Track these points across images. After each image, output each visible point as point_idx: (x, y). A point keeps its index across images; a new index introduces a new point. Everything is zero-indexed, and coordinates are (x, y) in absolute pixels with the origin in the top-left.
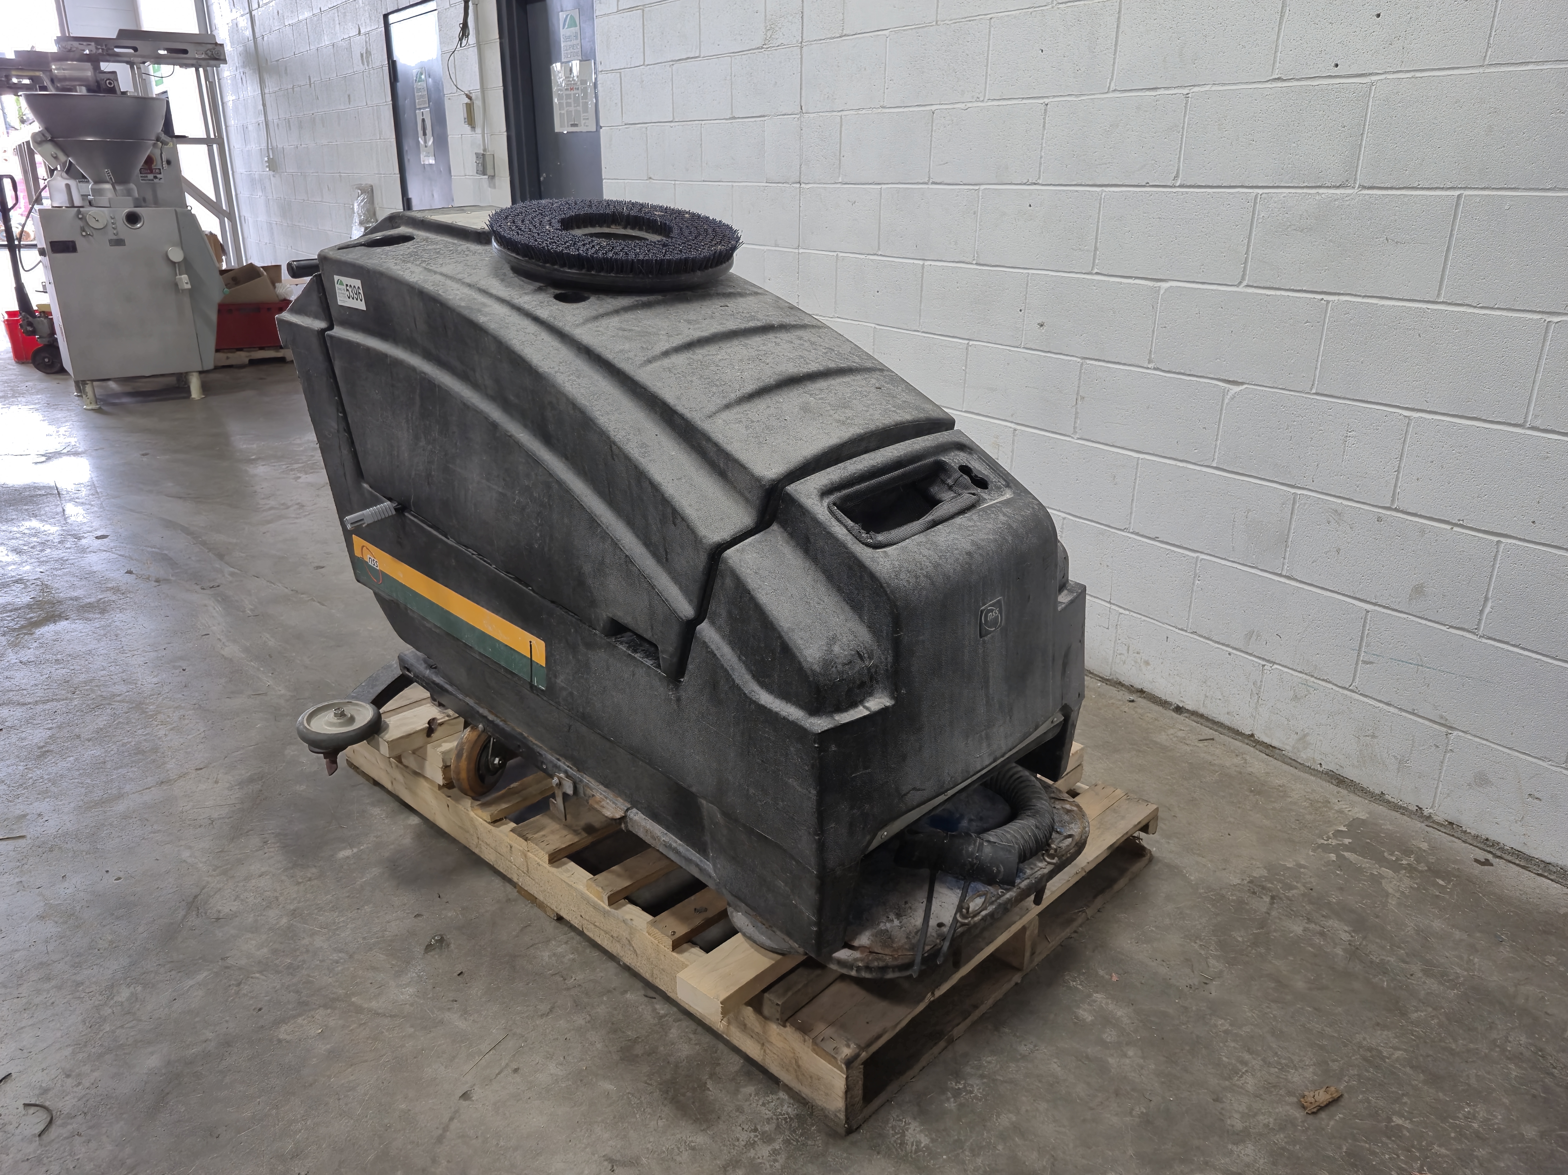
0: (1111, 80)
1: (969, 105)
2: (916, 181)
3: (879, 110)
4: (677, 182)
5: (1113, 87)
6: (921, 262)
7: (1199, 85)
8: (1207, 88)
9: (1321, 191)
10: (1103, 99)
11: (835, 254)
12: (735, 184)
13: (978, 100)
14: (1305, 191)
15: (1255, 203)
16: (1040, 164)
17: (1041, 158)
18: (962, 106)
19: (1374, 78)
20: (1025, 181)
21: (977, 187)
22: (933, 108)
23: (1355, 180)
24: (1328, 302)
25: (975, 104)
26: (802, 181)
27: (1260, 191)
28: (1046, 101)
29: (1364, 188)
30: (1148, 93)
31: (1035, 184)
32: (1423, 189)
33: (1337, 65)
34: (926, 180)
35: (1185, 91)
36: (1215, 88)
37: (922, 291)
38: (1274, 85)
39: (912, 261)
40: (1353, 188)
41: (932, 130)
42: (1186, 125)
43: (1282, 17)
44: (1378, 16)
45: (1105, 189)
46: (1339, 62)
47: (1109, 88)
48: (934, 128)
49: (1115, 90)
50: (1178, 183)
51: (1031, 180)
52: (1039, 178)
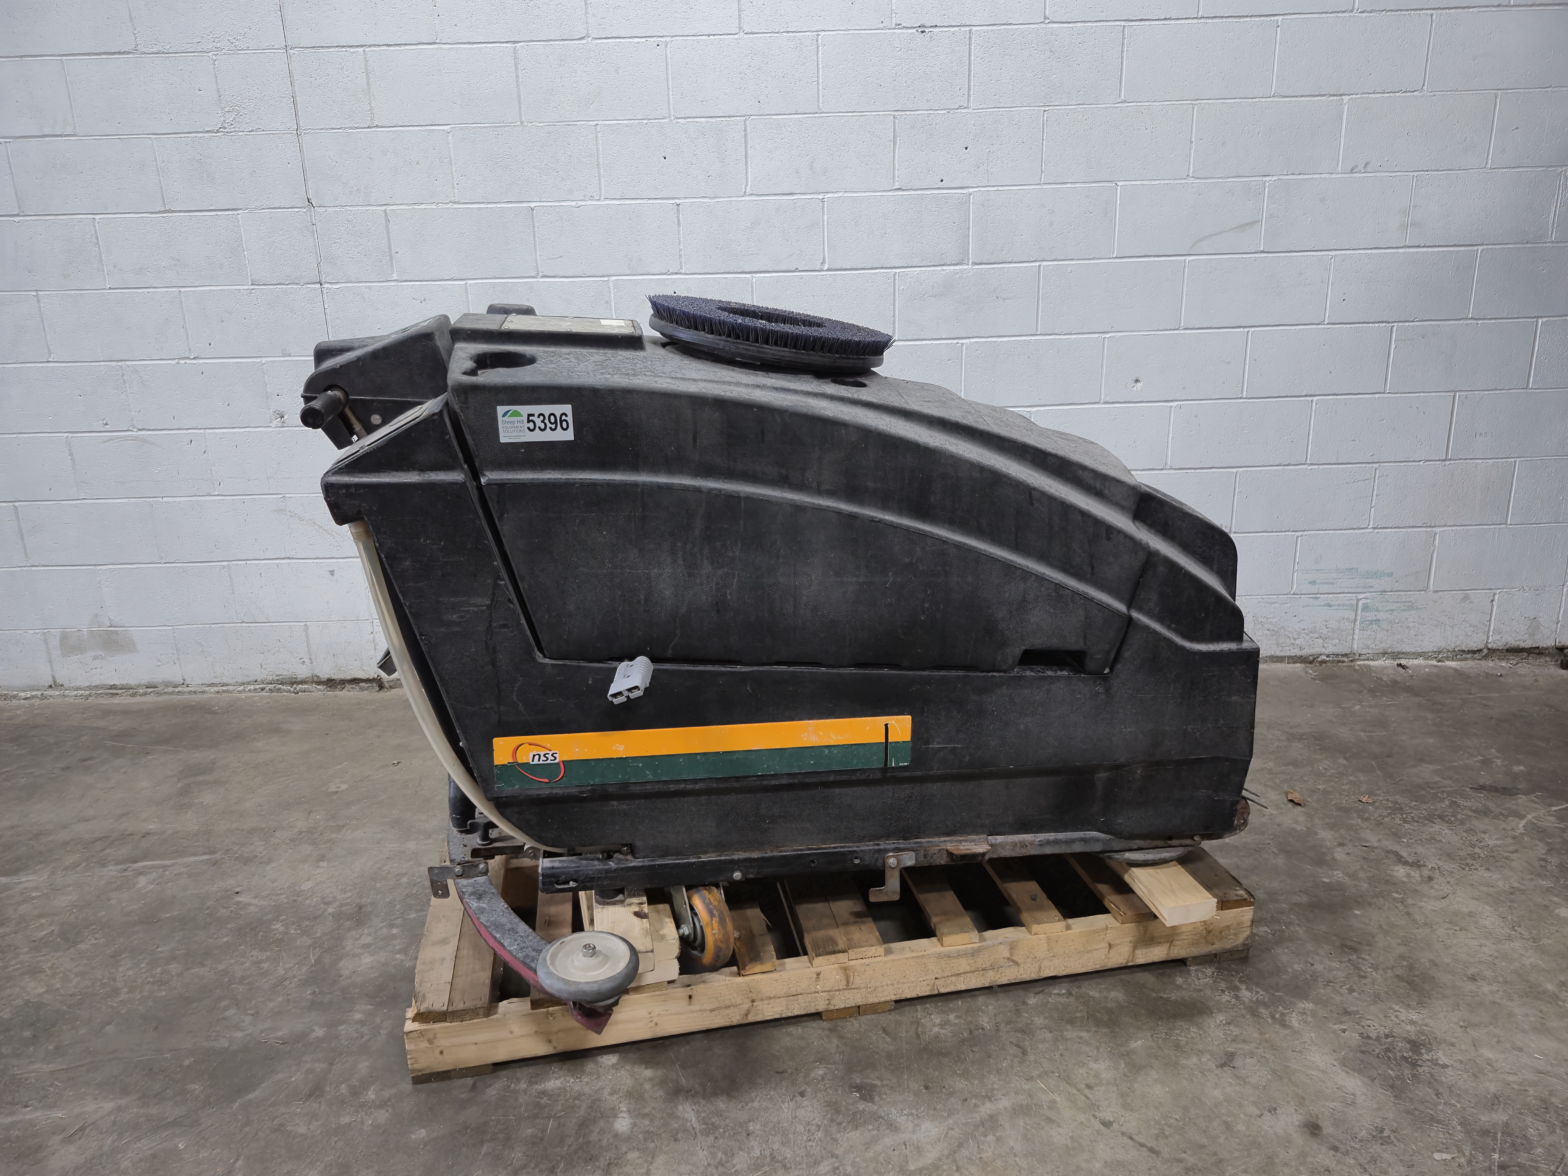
0: (746, 185)
1: (583, 203)
2: (519, 276)
4: (40, 293)
5: (748, 191)
7: (832, 192)
8: (840, 194)
9: (945, 268)
10: (741, 201)
12: (183, 290)
13: (592, 198)
14: (932, 268)
15: (895, 279)
16: (680, 256)
17: (680, 250)
18: (574, 203)
19: (971, 190)
20: (665, 271)
21: (606, 279)
22: (532, 205)
23: (968, 259)
24: (963, 344)
25: (589, 203)
26: (323, 281)
27: (898, 271)
28: (678, 202)
29: (976, 264)
30: (784, 197)
31: (677, 274)
32: (1015, 262)
33: (942, 181)
34: (534, 274)
35: (821, 196)
36: (846, 195)
38: (896, 193)
40: (968, 264)
41: (534, 227)
42: (825, 223)
43: (895, 144)
44: (966, 148)
45: (754, 275)
46: (943, 178)
47: (745, 192)
48: (536, 224)
49: (752, 194)
50: (826, 267)
51: (671, 270)
52: (681, 268)
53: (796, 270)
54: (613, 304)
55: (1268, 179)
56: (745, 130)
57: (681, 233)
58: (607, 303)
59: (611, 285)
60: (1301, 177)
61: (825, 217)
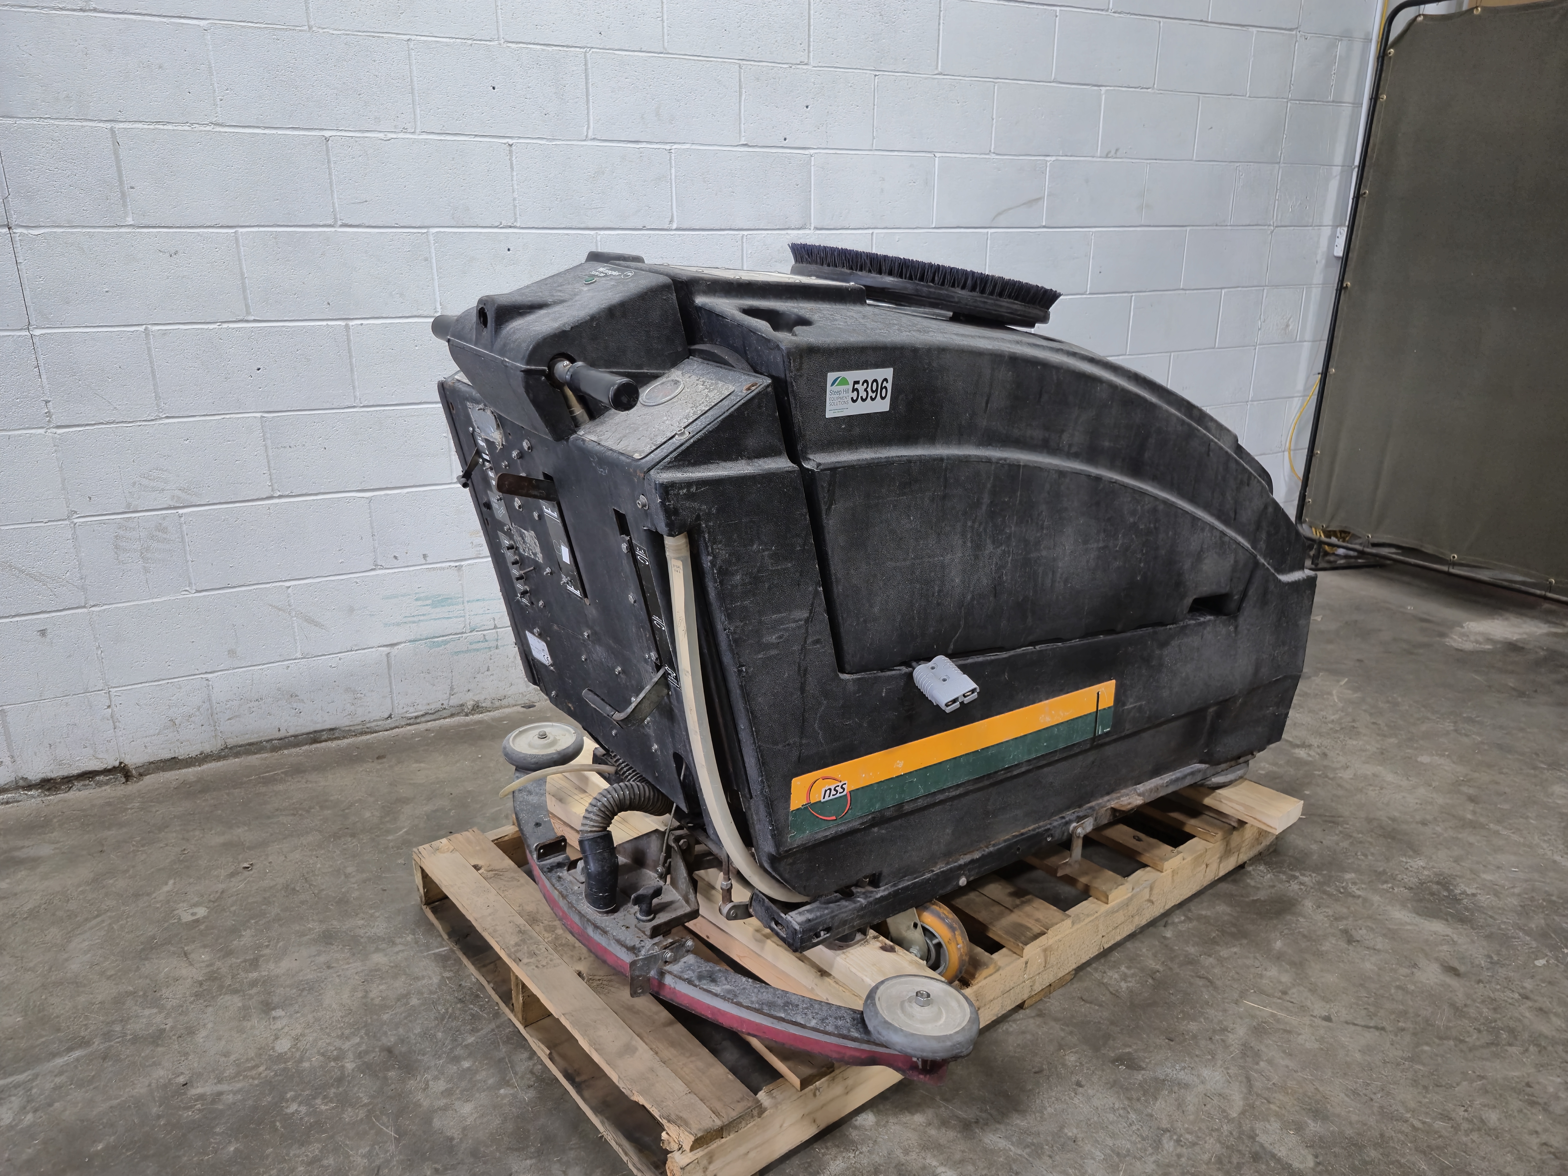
0: (588, 128)
1: (394, 136)
2: (310, 223)
3: (208, 128)
5: (590, 135)
6: (343, 323)
7: (679, 143)
8: (688, 146)
10: (582, 146)
11: (142, 328)
13: (404, 130)
15: (742, 242)
16: (515, 206)
17: (514, 199)
18: (381, 135)
19: (812, 151)
21: (425, 231)
22: (327, 134)
23: (810, 222)
25: (401, 135)
26: (13, 224)
27: (745, 233)
28: (511, 141)
29: (817, 228)
30: (629, 145)
31: (511, 227)
33: (785, 139)
34: (330, 222)
35: (668, 147)
36: (694, 147)
37: (351, 357)
38: (743, 149)
39: (324, 323)
40: (809, 228)
41: (329, 162)
42: (673, 177)
43: (740, 96)
44: (807, 107)
45: (599, 232)
46: (787, 137)
47: (587, 136)
48: (333, 159)
49: (594, 139)
50: (674, 226)
51: (504, 223)
52: (516, 221)
53: (644, 228)
54: (434, 261)
55: (1048, 158)
56: (586, 64)
57: (515, 179)
58: (426, 260)
59: (431, 238)
60: (1072, 158)
61: (673, 171)
